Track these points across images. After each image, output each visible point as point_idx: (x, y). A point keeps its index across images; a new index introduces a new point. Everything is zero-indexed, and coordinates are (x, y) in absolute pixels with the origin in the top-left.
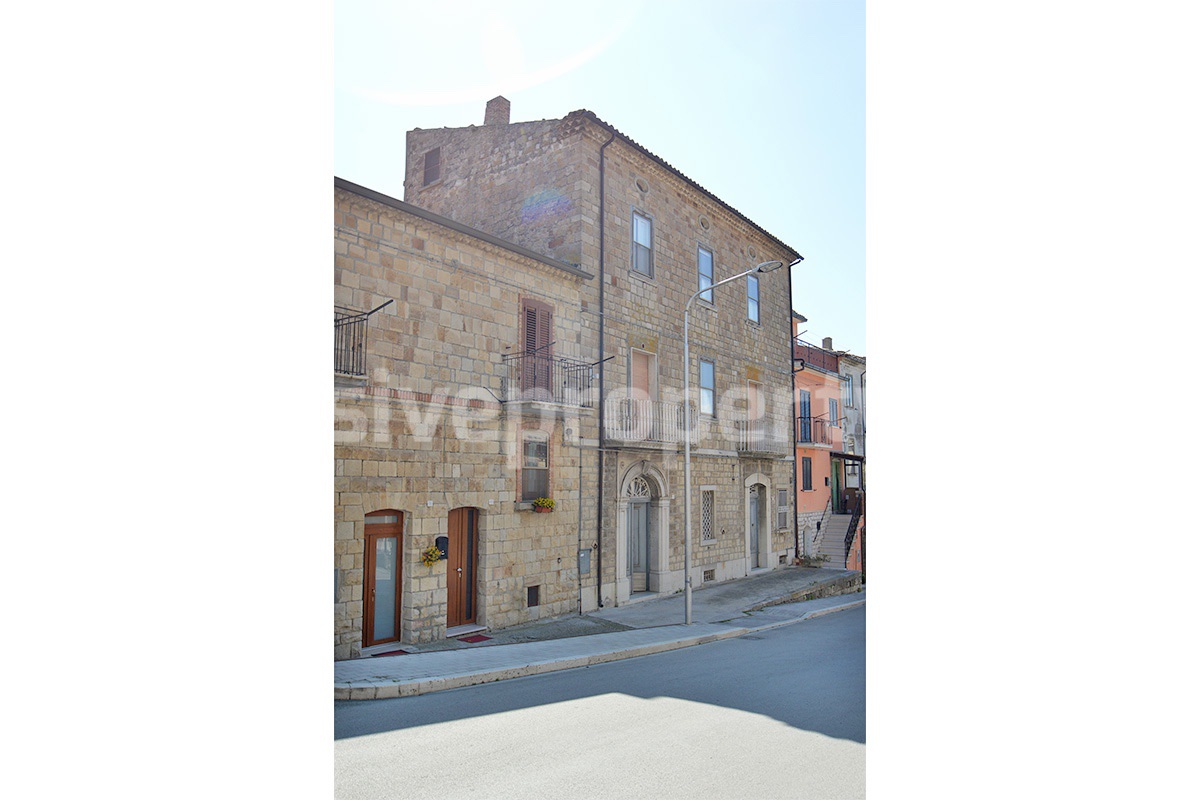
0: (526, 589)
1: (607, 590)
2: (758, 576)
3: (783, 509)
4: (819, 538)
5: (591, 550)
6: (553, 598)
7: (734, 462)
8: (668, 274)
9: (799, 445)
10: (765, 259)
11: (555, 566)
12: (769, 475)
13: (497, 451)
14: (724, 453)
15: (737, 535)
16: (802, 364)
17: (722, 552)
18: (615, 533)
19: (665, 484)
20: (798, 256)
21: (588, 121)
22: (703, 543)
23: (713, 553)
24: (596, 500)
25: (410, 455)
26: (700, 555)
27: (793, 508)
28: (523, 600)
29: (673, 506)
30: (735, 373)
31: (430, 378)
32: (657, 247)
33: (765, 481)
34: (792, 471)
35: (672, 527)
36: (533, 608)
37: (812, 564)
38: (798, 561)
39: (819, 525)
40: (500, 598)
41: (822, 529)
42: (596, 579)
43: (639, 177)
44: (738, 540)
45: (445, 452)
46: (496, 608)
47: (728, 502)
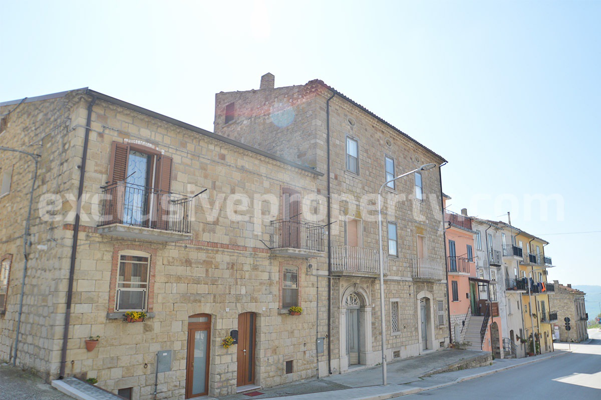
0: (285, 363)
1: (334, 363)
2: (427, 355)
3: (441, 313)
4: (465, 331)
5: (324, 338)
6: (301, 368)
7: (410, 284)
8: (367, 173)
9: (449, 273)
10: (425, 163)
11: (302, 348)
12: (431, 292)
13: (268, 278)
14: (404, 279)
15: (413, 329)
16: (449, 225)
17: (404, 339)
18: (339, 328)
19: (368, 298)
20: (444, 161)
21: (320, 86)
22: (393, 334)
23: (398, 340)
24: (327, 308)
25: (216, 281)
26: (391, 342)
27: (447, 312)
28: (283, 369)
29: (373, 311)
30: (409, 230)
31: (228, 235)
32: (361, 157)
33: (429, 296)
34: (446, 289)
35: (373, 324)
36: (290, 375)
37: (460, 347)
38: (451, 345)
39: (464, 322)
40: (269, 368)
41: (466, 325)
42: (327, 356)
43: (350, 117)
44: (414, 333)
45: (236, 278)
46: (266, 375)
47: (407, 308)
